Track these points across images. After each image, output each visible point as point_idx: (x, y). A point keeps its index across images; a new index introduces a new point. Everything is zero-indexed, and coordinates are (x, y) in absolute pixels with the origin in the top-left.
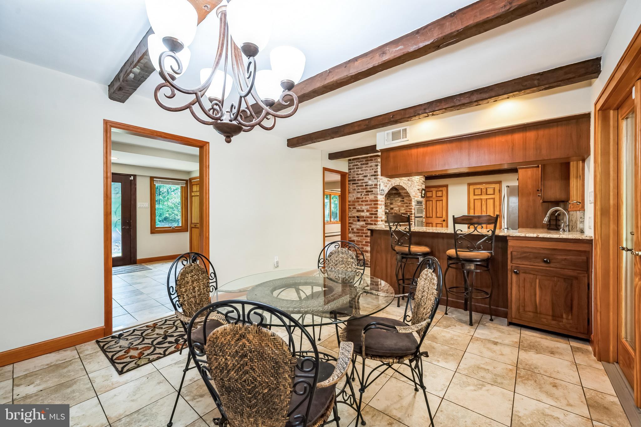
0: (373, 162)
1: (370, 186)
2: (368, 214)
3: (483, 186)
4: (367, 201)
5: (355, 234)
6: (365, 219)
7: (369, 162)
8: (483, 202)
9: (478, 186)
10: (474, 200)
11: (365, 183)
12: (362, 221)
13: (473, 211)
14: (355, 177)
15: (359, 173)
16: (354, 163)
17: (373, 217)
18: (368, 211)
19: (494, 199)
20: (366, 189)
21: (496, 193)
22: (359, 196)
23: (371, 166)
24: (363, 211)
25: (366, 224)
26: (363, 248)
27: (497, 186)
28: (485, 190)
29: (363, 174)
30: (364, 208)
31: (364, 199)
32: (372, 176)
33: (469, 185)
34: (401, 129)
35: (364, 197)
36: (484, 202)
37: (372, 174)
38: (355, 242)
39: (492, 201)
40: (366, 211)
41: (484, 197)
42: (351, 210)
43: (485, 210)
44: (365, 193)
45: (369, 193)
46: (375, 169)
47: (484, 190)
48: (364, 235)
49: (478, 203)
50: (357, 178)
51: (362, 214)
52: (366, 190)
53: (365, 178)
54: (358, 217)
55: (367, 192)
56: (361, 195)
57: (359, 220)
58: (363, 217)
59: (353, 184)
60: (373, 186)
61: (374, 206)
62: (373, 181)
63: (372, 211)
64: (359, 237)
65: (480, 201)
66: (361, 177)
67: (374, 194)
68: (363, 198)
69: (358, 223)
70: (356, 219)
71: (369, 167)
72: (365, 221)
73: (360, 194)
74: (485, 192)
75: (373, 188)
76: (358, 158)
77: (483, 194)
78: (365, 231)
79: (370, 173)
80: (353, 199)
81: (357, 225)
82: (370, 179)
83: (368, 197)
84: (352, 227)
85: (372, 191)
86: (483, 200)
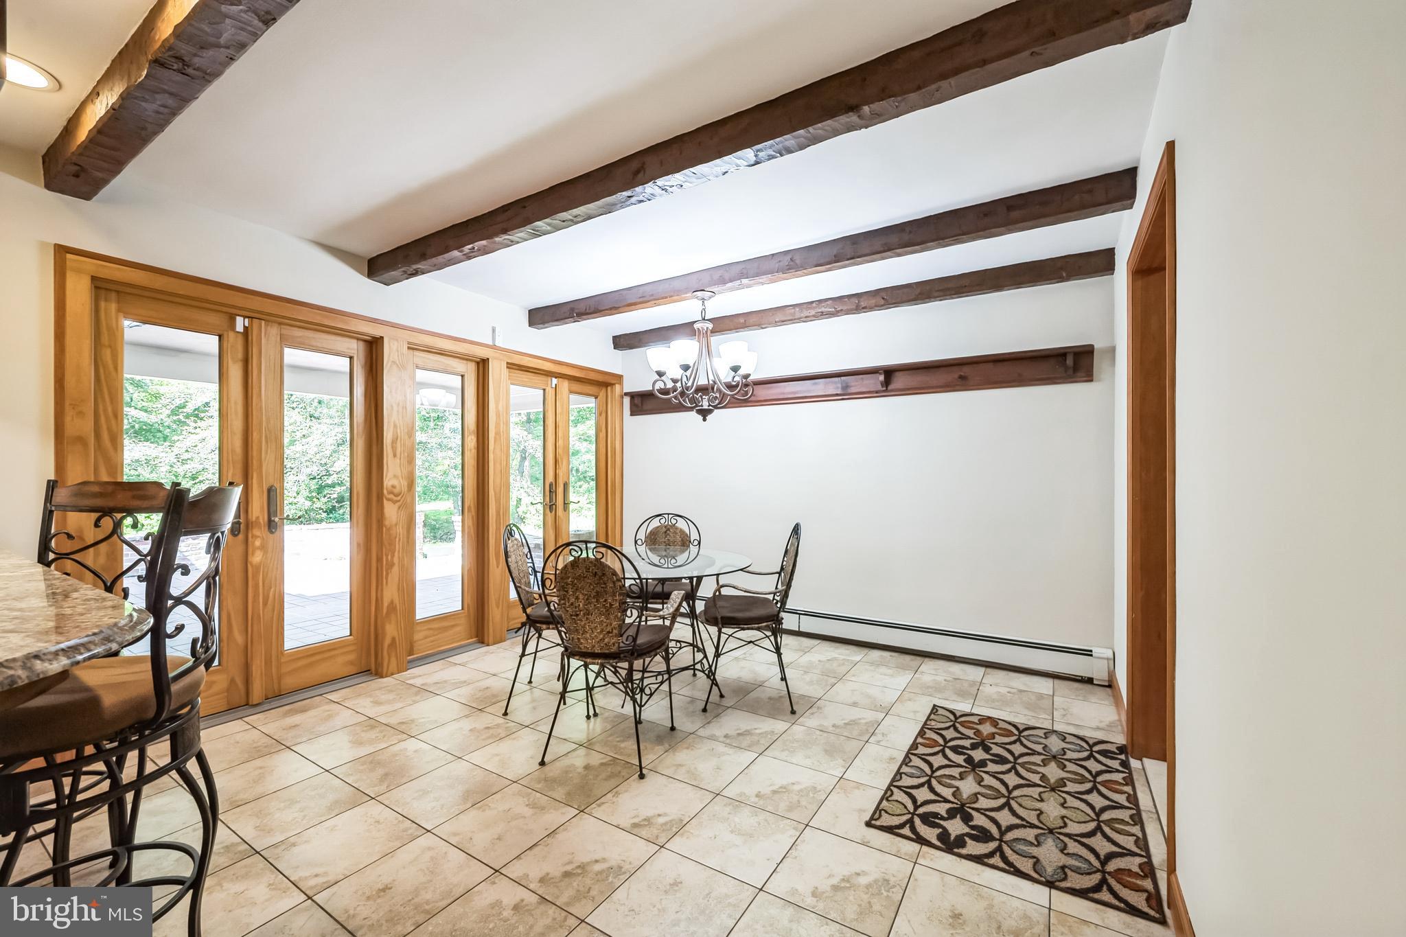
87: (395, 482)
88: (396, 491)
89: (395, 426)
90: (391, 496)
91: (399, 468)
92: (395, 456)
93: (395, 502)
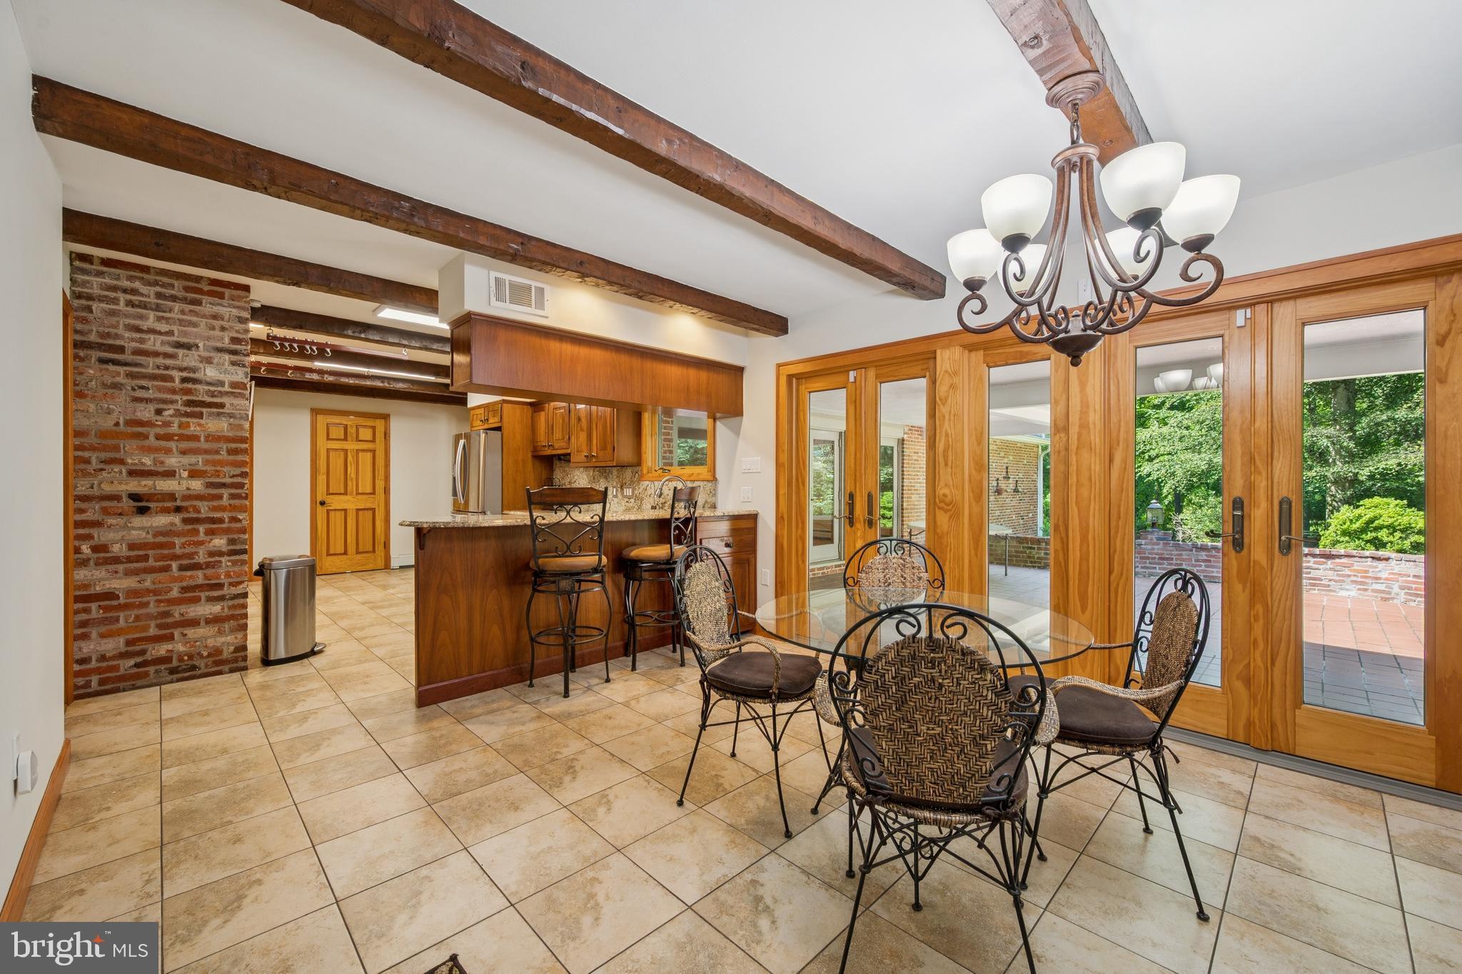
0: (225, 302)
1: (209, 384)
2: (197, 485)
3: (350, 421)
4: (195, 438)
5: (121, 567)
6: (178, 503)
7: (205, 299)
8: (350, 458)
9: (337, 419)
10: (328, 450)
11: (181, 369)
12: (166, 511)
13: (325, 477)
14: (117, 336)
15: (145, 325)
16: (118, 278)
17: (225, 496)
18: (194, 474)
19: (373, 451)
20: (188, 392)
21: (377, 440)
22: (146, 412)
23: (215, 317)
24: (170, 474)
25: (185, 521)
26: (167, 614)
27: (380, 424)
28: (354, 430)
29: (170, 333)
30: (172, 461)
31: (175, 429)
32: (220, 350)
33: (315, 412)
34: (534, 284)
35: (176, 422)
36: (353, 457)
37: (219, 345)
38: (118, 597)
39: (369, 455)
40: (185, 474)
41: (351, 446)
42: (90, 469)
43: (353, 476)
44: (179, 407)
45: (204, 410)
46: (237, 332)
47: (352, 431)
48: (175, 565)
49: (337, 461)
50: (134, 344)
51: (165, 485)
52: (185, 398)
53: (181, 352)
54: (135, 497)
55: (189, 403)
56: (159, 412)
57: (143, 511)
58: (172, 496)
59: (103, 361)
60: (227, 388)
61: (231, 458)
62: (226, 372)
63: (217, 474)
64: (143, 576)
65: (342, 454)
66: (154, 343)
67: (231, 416)
68: (167, 424)
69: (139, 521)
70: (127, 503)
71: (204, 316)
72: (178, 510)
73: (152, 407)
74: (354, 435)
75: (221, 394)
76: (145, 269)
77: (349, 438)
78: (178, 551)
79: (208, 338)
80: (108, 423)
81: (133, 528)
82: (209, 361)
83: (199, 425)
84: (96, 541)
85: (222, 406)
86: (349, 453)
87: (946, 491)
88: (947, 500)
89: (947, 435)
90: (942, 505)
91: (950, 477)
92: (946, 465)
93: (946, 511)
